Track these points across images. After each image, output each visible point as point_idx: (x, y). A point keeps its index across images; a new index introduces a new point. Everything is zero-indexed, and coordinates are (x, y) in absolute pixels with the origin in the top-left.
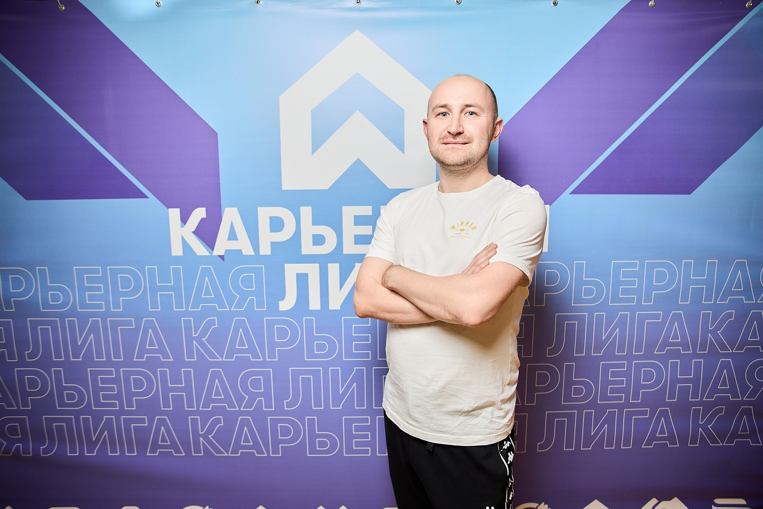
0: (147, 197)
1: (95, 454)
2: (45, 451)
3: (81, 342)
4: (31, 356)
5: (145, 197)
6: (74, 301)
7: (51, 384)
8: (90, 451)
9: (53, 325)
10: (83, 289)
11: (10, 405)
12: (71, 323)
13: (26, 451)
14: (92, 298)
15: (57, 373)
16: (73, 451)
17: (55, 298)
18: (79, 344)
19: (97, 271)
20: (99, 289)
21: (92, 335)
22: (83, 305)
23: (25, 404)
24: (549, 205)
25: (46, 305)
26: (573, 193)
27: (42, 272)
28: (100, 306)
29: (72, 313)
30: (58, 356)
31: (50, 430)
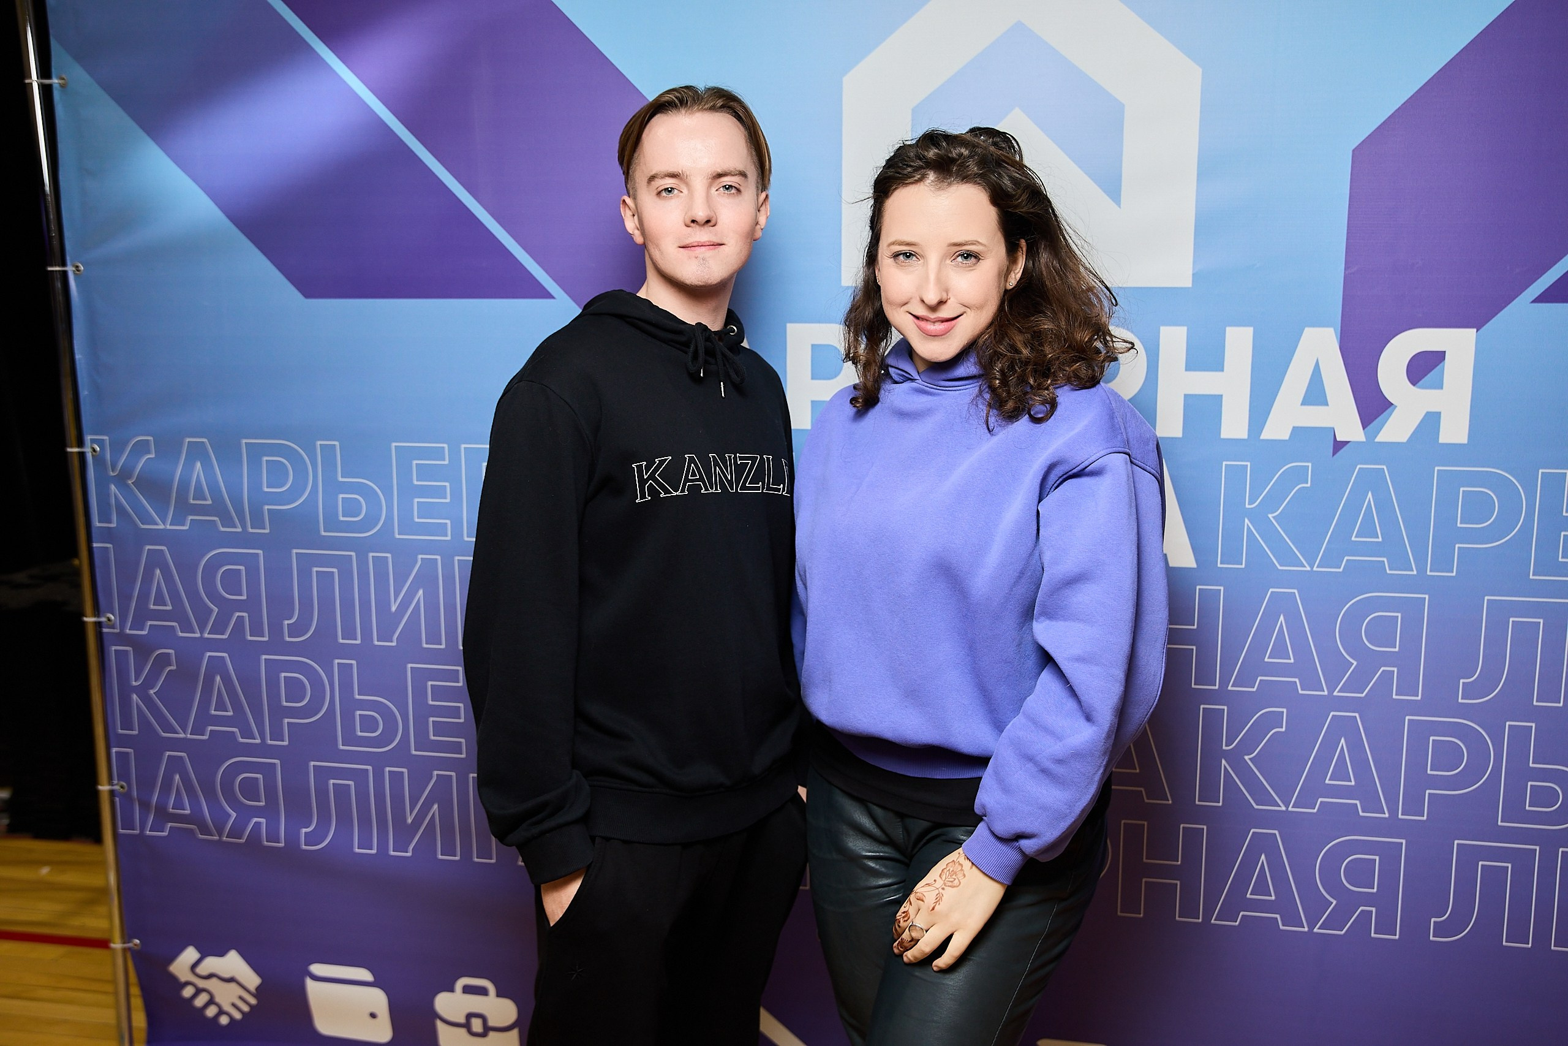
0: (550, 296)
1: (409, 854)
2: (311, 839)
3: (397, 605)
4: (295, 630)
5: (548, 295)
6: (389, 517)
7: (332, 695)
8: (401, 846)
9: (343, 564)
10: (408, 491)
11: (247, 733)
12: (380, 563)
13: (273, 836)
14: (425, 511)
15: (345, 669)
16: (365, 843)
17: (351, 508)
18: (394, 609)
19: (438, 454)
20: (440, 492)
21: (421, 592)
22: (407, 525)
23: (277, 735)
24: (1475, 330)
25: (332, 523)
26: (1537, 300)
27: (328, 450)
28: (441, 529)
29: (383, 541)
30: (349, 633)
31: (322, 792)
